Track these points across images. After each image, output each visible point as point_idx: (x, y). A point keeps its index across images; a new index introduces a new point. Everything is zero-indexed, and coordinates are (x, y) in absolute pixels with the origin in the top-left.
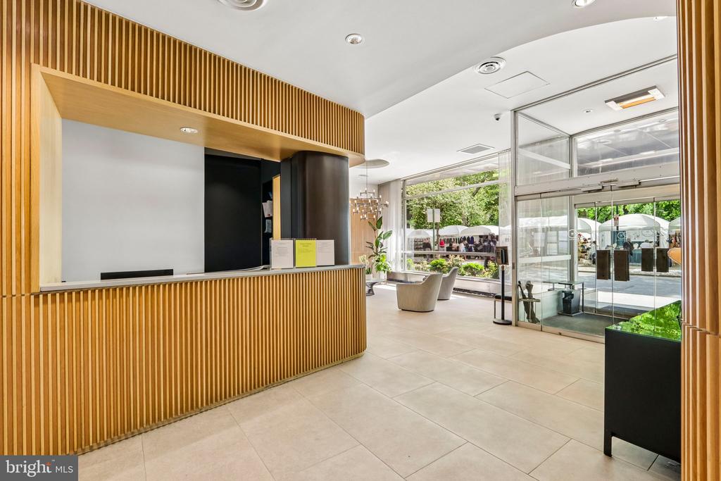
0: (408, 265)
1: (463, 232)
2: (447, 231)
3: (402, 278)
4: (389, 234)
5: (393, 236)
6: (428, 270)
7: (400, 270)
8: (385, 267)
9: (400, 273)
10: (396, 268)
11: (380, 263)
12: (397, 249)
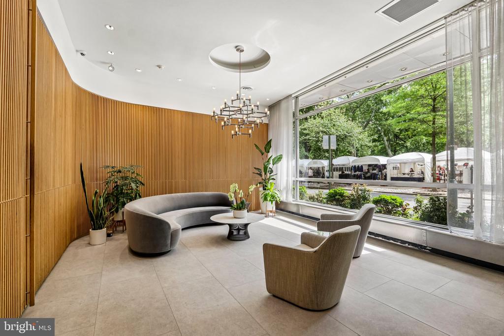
0: (300, 194)
1: (353, 162)
2: (339, 161)
3: (294, 209)
4: (279, 158)
5: (284, 160)
6: (325, 201)
7: (290, 200)
8: (273, 197)
9: (291, 204)
10: (286, 197)
11: (267, 192)
12: (288, 176)
